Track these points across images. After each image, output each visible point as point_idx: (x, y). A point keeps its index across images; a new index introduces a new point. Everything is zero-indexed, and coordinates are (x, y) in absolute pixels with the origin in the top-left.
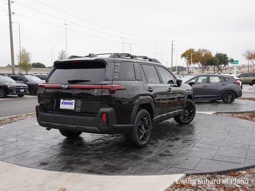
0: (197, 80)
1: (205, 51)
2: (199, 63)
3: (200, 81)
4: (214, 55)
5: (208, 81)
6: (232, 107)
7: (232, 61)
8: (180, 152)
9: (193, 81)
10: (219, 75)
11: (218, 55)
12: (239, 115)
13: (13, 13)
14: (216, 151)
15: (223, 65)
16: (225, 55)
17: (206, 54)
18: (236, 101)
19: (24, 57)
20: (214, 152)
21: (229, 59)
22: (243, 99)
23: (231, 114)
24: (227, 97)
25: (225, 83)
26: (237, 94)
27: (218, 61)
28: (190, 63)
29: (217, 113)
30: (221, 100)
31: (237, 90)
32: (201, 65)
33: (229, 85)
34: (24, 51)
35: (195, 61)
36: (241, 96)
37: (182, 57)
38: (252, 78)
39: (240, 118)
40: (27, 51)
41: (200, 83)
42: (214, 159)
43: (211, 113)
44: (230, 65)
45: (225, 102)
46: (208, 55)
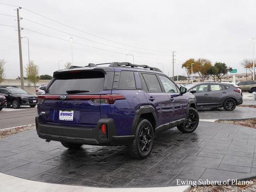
0: (198, 89)
1: (205, 60)
2: (200, 72)
3: (201, 89)
4: (213, 64)
5: (209, 89)
6: (233, 114)
7: (231, 70)
8: (184, 161)
9: (195, 89)
10: (219, 83)
11: (217, 65)
12: (241, 122)
13: (22, 29)
14: (221, 160)
15: (222, 74)
16: (224, 65)
17: (206, 64)
18: (237, 108)
19: (32, 69)
20: (218, 162)
21: (228, 68)
22: (244, 106)
23: (232, 122)
24: (227, 104)
25: (225, 91)
26: (238, 101)
27: (218, 70)
28: (191, 73)
29: (220, 121)
30: (223, 108)
31: (238, 98)
32: (201, 75)
33: (230, 93)
34: (32, 64)
35: (196, 71)
36: (241, 103)
37: (182, 67)
38: (250, 86)
39: (242, 125)
40: (35, 63)
41: (201, 92)
42: (220, 168)
43: (213, 121)
44: (229, 73)
45: (226, 110)
46: (208, 65)
